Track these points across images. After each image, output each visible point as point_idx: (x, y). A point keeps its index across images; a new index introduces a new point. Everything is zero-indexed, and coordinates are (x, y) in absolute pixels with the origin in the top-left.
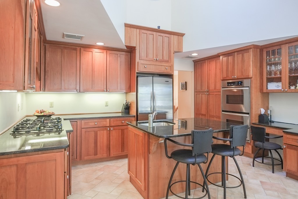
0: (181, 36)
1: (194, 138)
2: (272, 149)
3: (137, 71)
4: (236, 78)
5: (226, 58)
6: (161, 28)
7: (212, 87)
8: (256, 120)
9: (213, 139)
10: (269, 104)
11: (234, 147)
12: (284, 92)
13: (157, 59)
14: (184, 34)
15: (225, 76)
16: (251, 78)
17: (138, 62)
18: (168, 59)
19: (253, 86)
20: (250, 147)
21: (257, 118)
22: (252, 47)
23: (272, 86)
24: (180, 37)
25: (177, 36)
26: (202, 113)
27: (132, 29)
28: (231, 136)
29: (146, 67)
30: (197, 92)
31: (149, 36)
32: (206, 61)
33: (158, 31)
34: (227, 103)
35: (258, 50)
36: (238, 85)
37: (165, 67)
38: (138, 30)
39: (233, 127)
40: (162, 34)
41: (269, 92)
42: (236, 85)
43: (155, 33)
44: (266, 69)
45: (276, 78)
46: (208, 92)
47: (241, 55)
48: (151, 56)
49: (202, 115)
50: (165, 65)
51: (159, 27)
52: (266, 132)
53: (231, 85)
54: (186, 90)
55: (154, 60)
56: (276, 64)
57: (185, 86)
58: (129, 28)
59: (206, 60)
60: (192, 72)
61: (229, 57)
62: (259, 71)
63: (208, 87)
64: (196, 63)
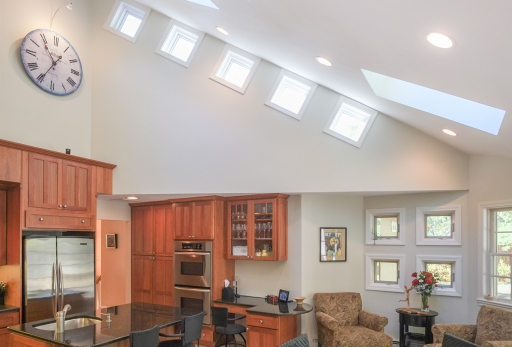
0: (109, 168)
1: (133, 343)
2: (235, 333)
3: (22, 228)
4: (194, 239)
5: (180, 208)
6: (72, 154)
7: (160, 249)
8: (218, 296)
9: (160, 337)
10: (234, 272)
11: (186, 344)
12: (250, 259)
13: (65, 206)
14: (115, 166)
15: (179, 235)
16: (212, 240)
17: (25, 211)
18: (85, 206)
19: (215, 250)
20: (212, 333)
21: (220, 293)
22: (214, 198)
23: (238, 251)
24: (107, 169)
25: (102, 168)
26: (145, 288)
27: (13, 150)
28: (183, 330)
29: (42, 219)
30: (136, 255)
31: (49, 164)
32: (152, 207)
33: (67, 156)
34: (181, 274)
35: (222, 203)
36: (197, 249)
37: (81, 220)
38: (25, 153)
39: (185, 318)
40: (75, 164)
41: (234, 258)
42: (194, 249)
43: (60, 161)
44: (231, 228)
45: (242, 241)
46: (153, 255)
47: (200, 207)
48: (52, 201)
49: (145, 291)
50: (80, 216)
51: (68, 152)
52: (229, 312)
53: (187, 248)
54: (116, 248)
55: (58, 208)
56: (242, 223)
57: (114, 241)
58: (5, 148)
59: (151, 205)
60: (127, 222)
61: (185, 207)
62: (223, 231)
63: (154, 249)
64: (134, 208)
